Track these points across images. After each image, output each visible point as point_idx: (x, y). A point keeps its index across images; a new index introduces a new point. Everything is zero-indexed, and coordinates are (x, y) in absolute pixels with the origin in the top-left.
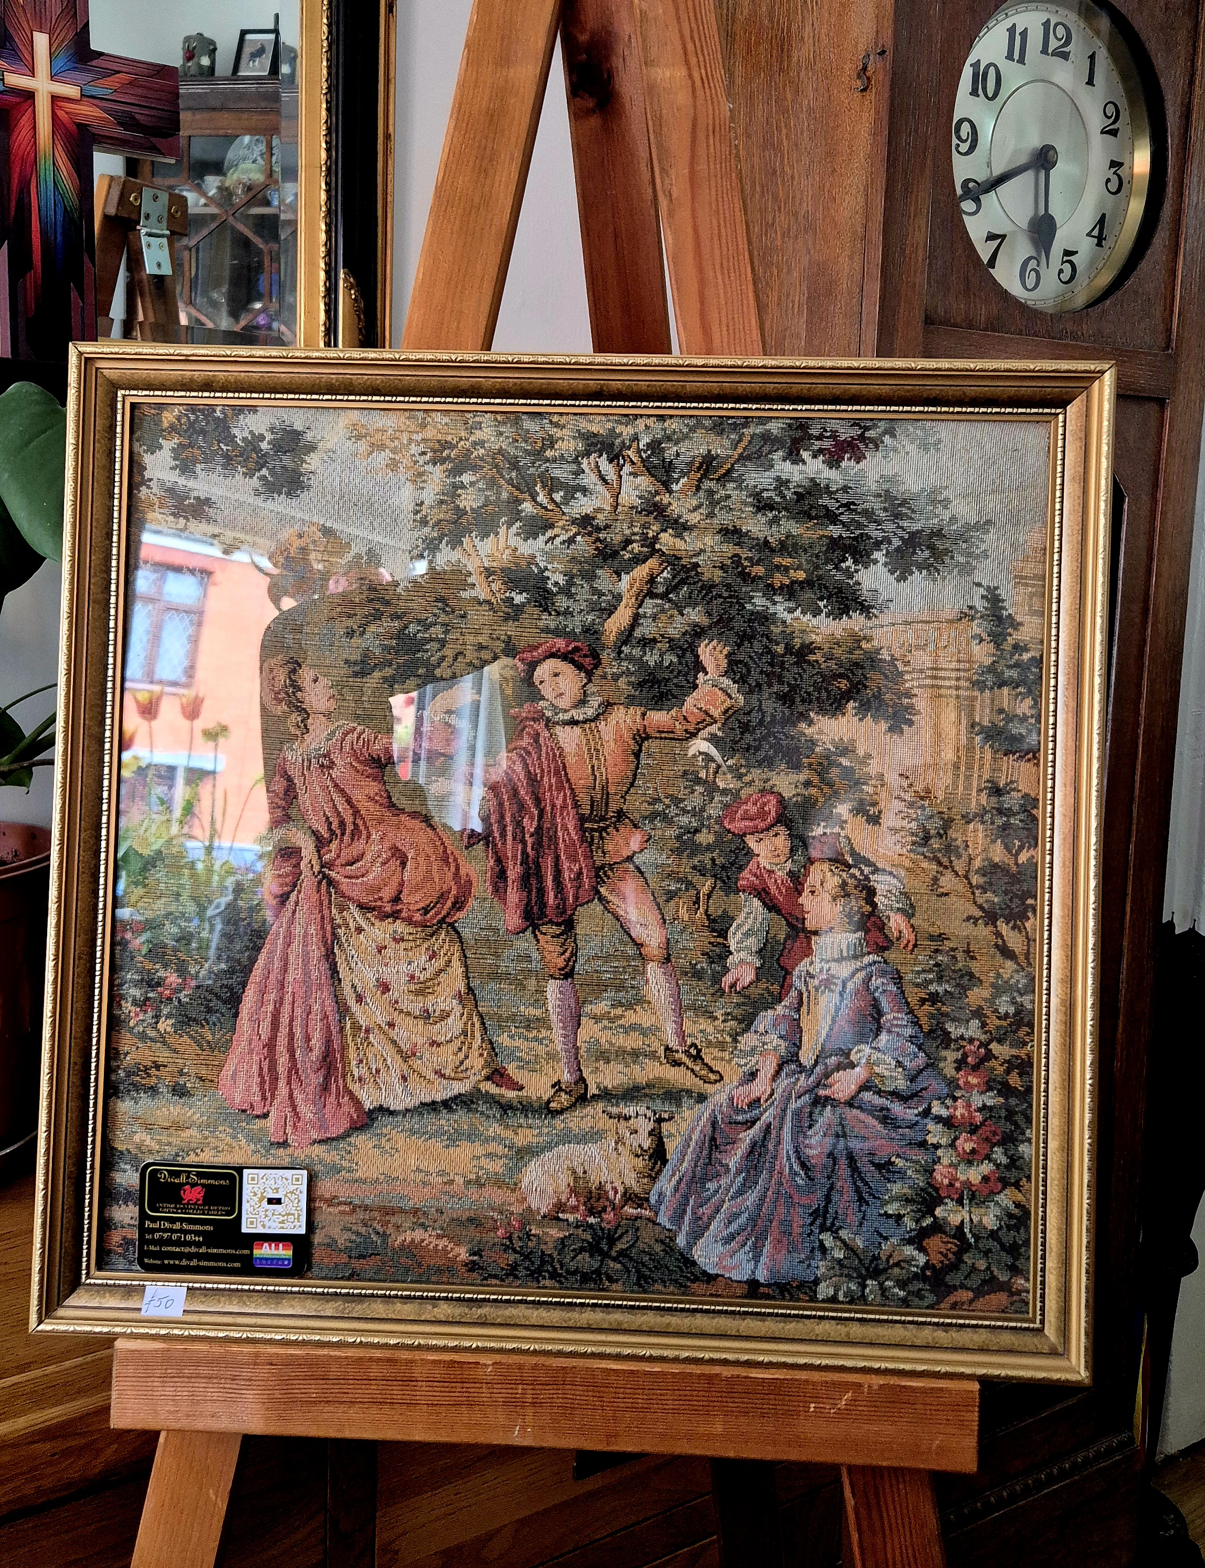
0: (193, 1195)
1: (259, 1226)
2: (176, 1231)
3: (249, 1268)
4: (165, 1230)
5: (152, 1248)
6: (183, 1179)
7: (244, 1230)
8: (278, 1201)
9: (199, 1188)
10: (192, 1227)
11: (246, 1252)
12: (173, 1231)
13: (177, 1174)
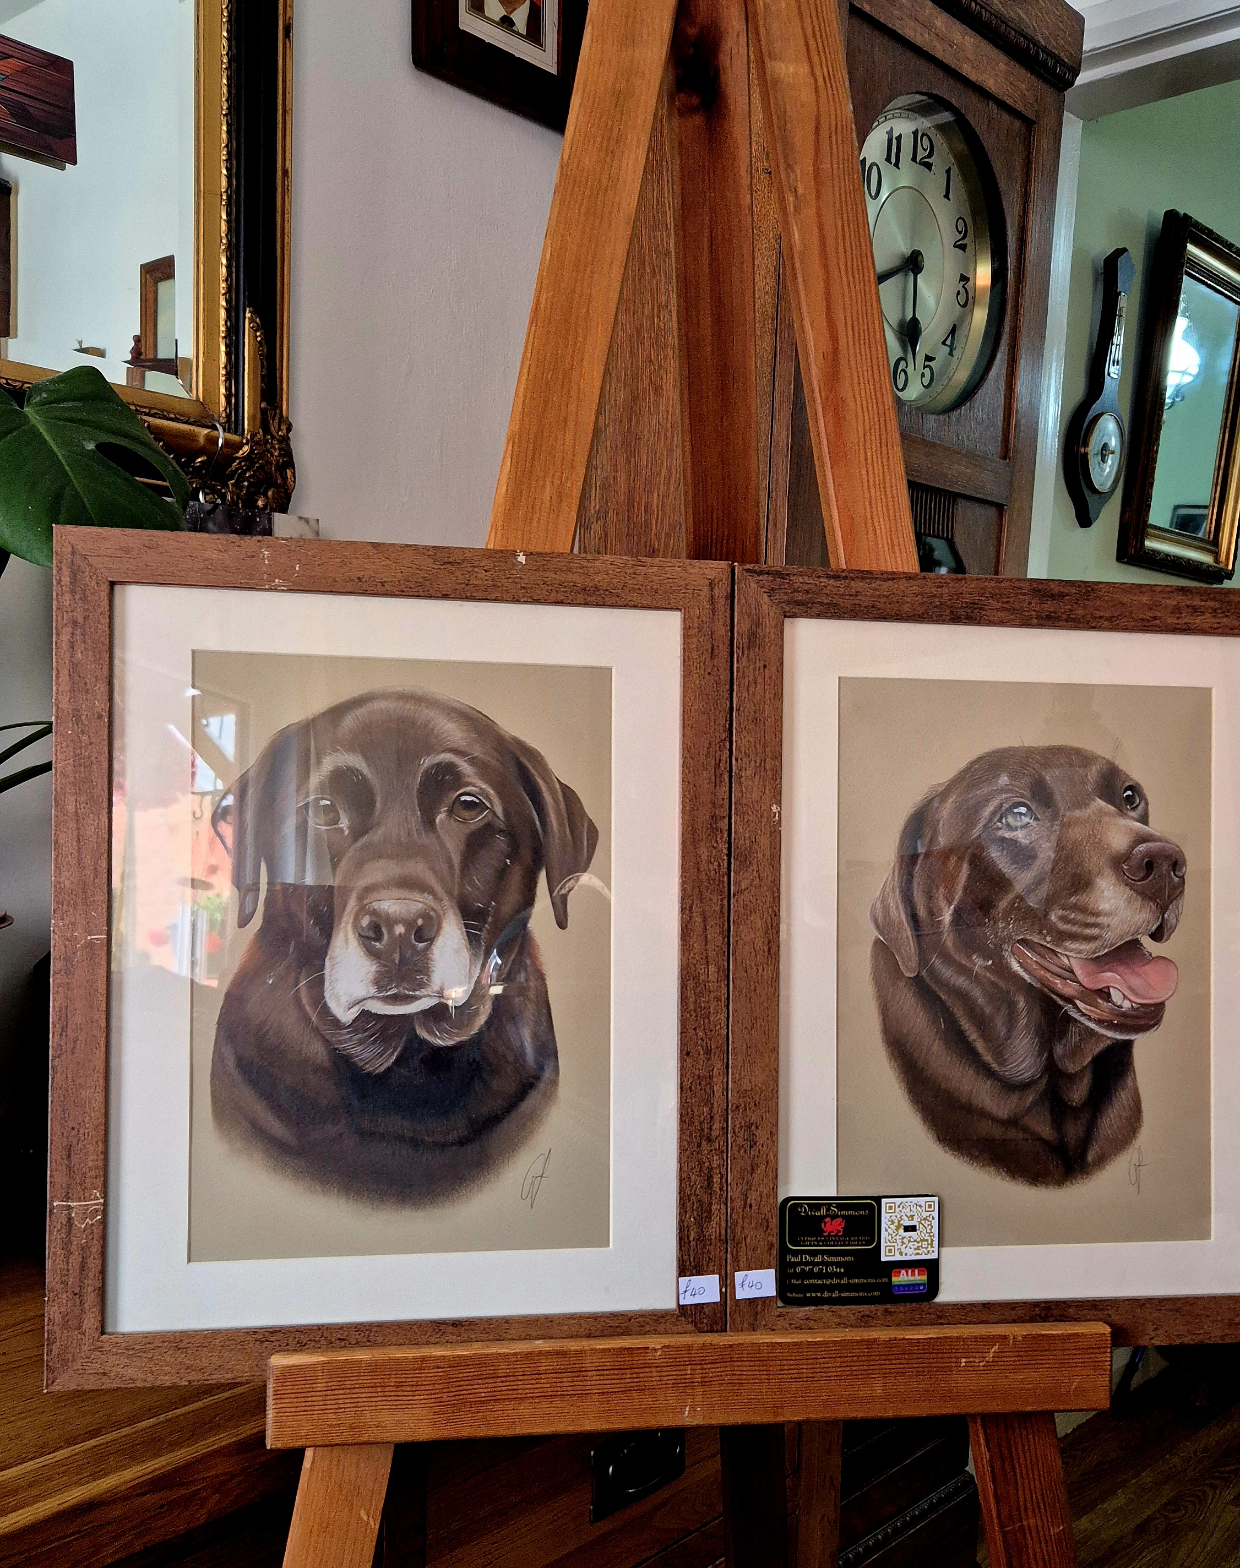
0: (833, 1227)
1: (897, 1253)
2: (818, 1264)
3: (890, 1295)
4: (807, 1264)
5: (794, 1281)
6: (823, 1211)
7: (883, 1259)
8: (912, 1229)
9: (840, 1220)
10: (834, 1259)
11: (885, 1280)
12: (814, 1264)
13: (817, 1207)
